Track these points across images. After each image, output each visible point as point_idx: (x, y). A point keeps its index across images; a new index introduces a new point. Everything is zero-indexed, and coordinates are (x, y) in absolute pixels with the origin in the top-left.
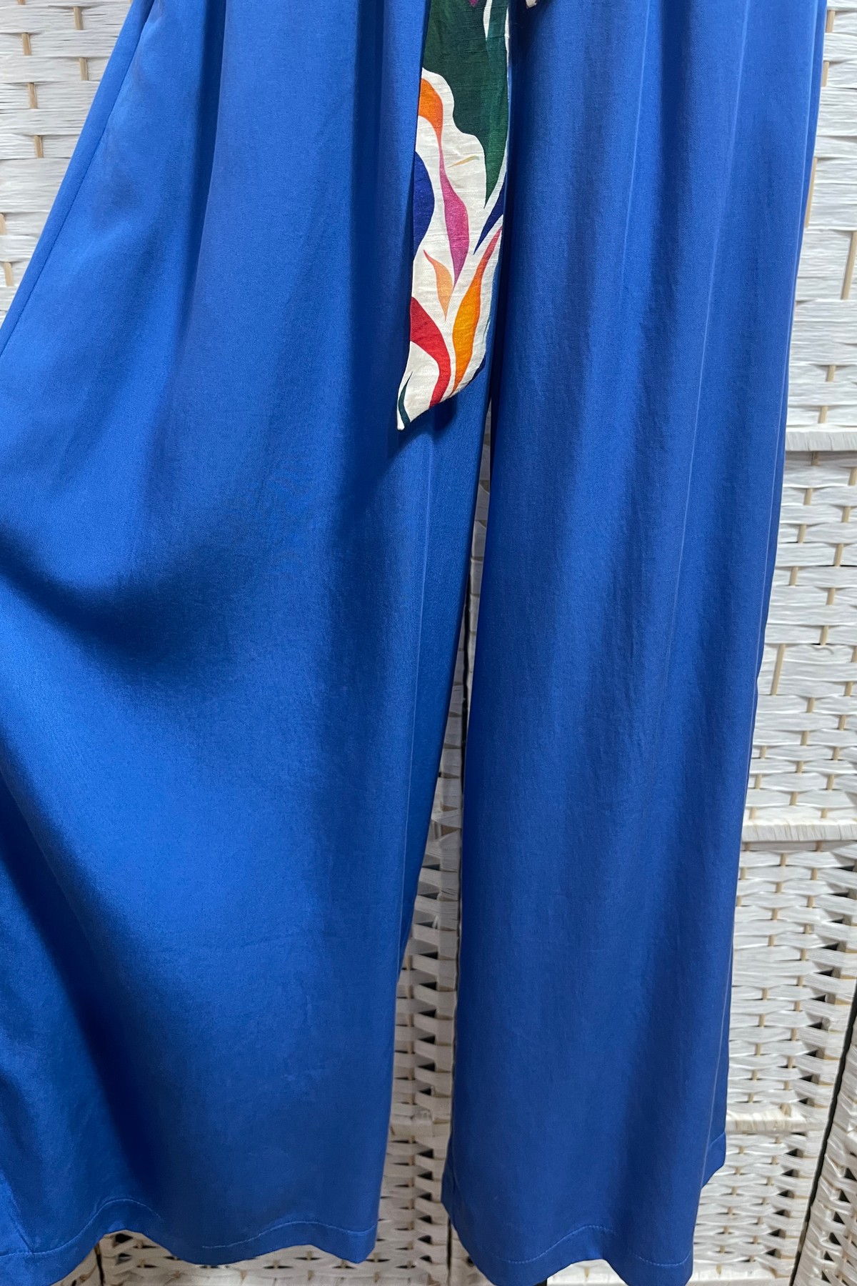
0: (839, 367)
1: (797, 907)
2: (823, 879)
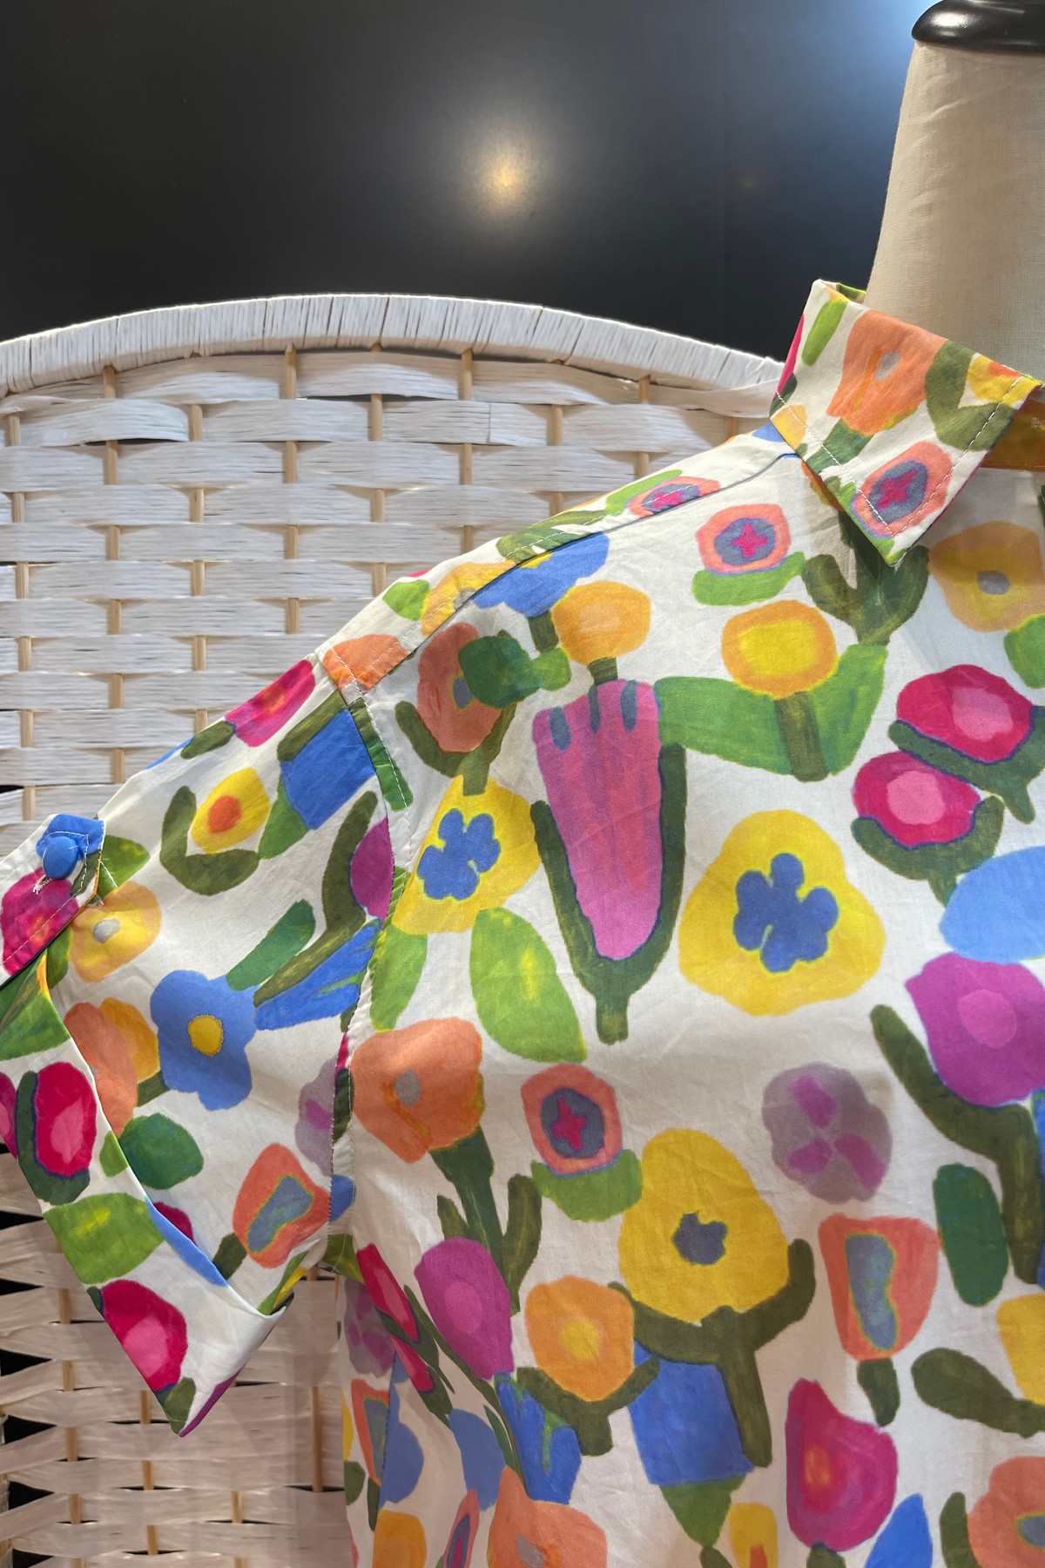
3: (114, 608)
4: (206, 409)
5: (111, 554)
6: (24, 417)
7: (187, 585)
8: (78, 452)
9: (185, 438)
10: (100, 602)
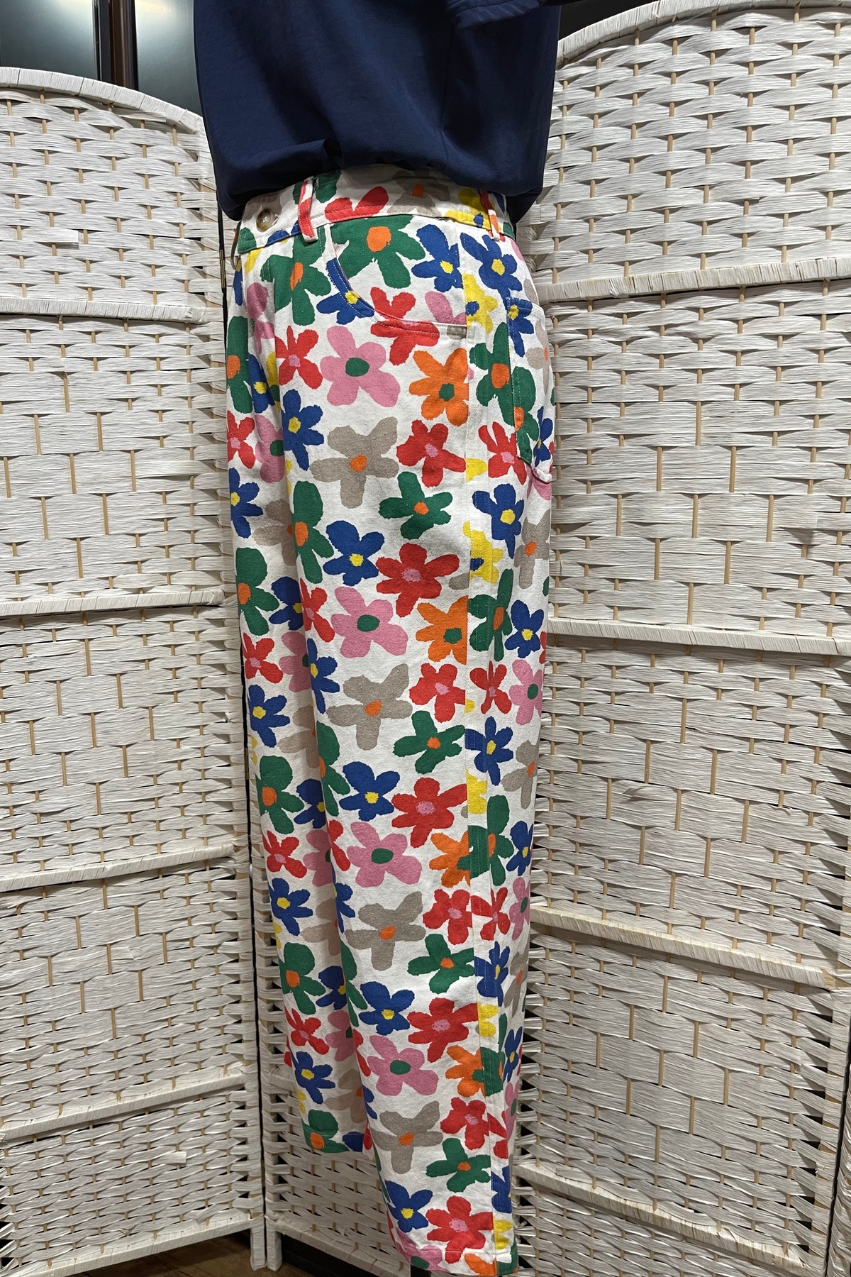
0: (769, 590)
1: (782, 1043)
2: (803, 1022)
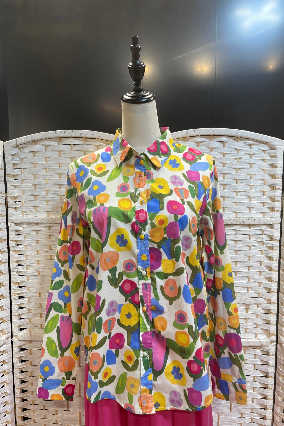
3: (35, 175)
4: (48, 146)
5: (34, 167)
6: (22, 148)
7: (45, 172)
8: (30, 153)
9: (45, 150)
10: (33, 174)
